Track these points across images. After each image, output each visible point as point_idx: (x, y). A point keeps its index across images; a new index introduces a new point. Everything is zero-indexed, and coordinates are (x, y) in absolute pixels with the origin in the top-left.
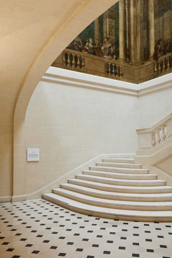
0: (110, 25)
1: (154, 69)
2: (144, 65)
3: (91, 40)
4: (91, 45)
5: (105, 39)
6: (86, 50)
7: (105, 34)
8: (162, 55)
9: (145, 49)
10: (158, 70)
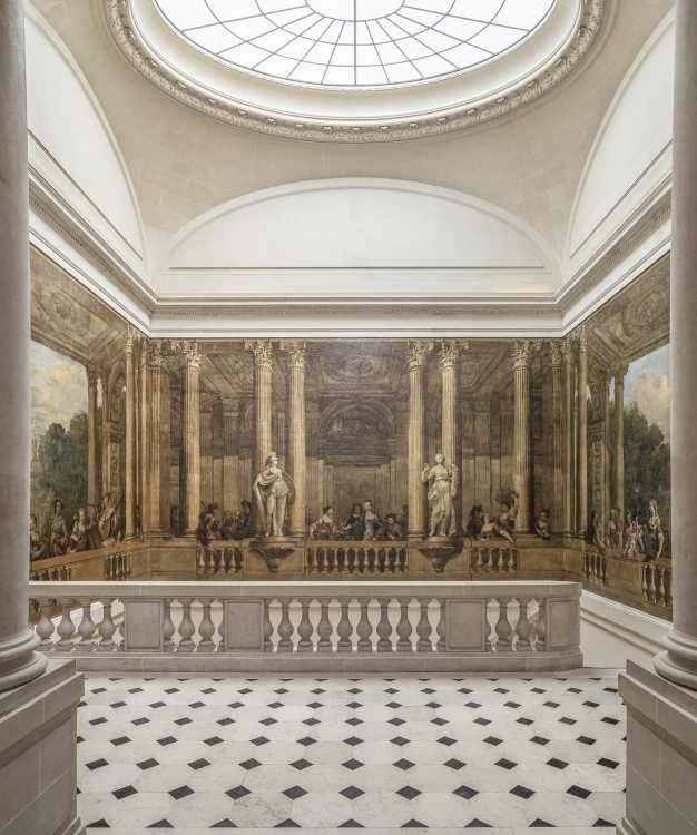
0: (112, 458)
1: (198, 561)
2: (169, 544)
3: (81, 513)
4: (82, 528)
5: (106, 499)
6: (74, 544)
7: (104, 485)
8: (217, 539)
9: (173, 509)
10: (207, 567)
